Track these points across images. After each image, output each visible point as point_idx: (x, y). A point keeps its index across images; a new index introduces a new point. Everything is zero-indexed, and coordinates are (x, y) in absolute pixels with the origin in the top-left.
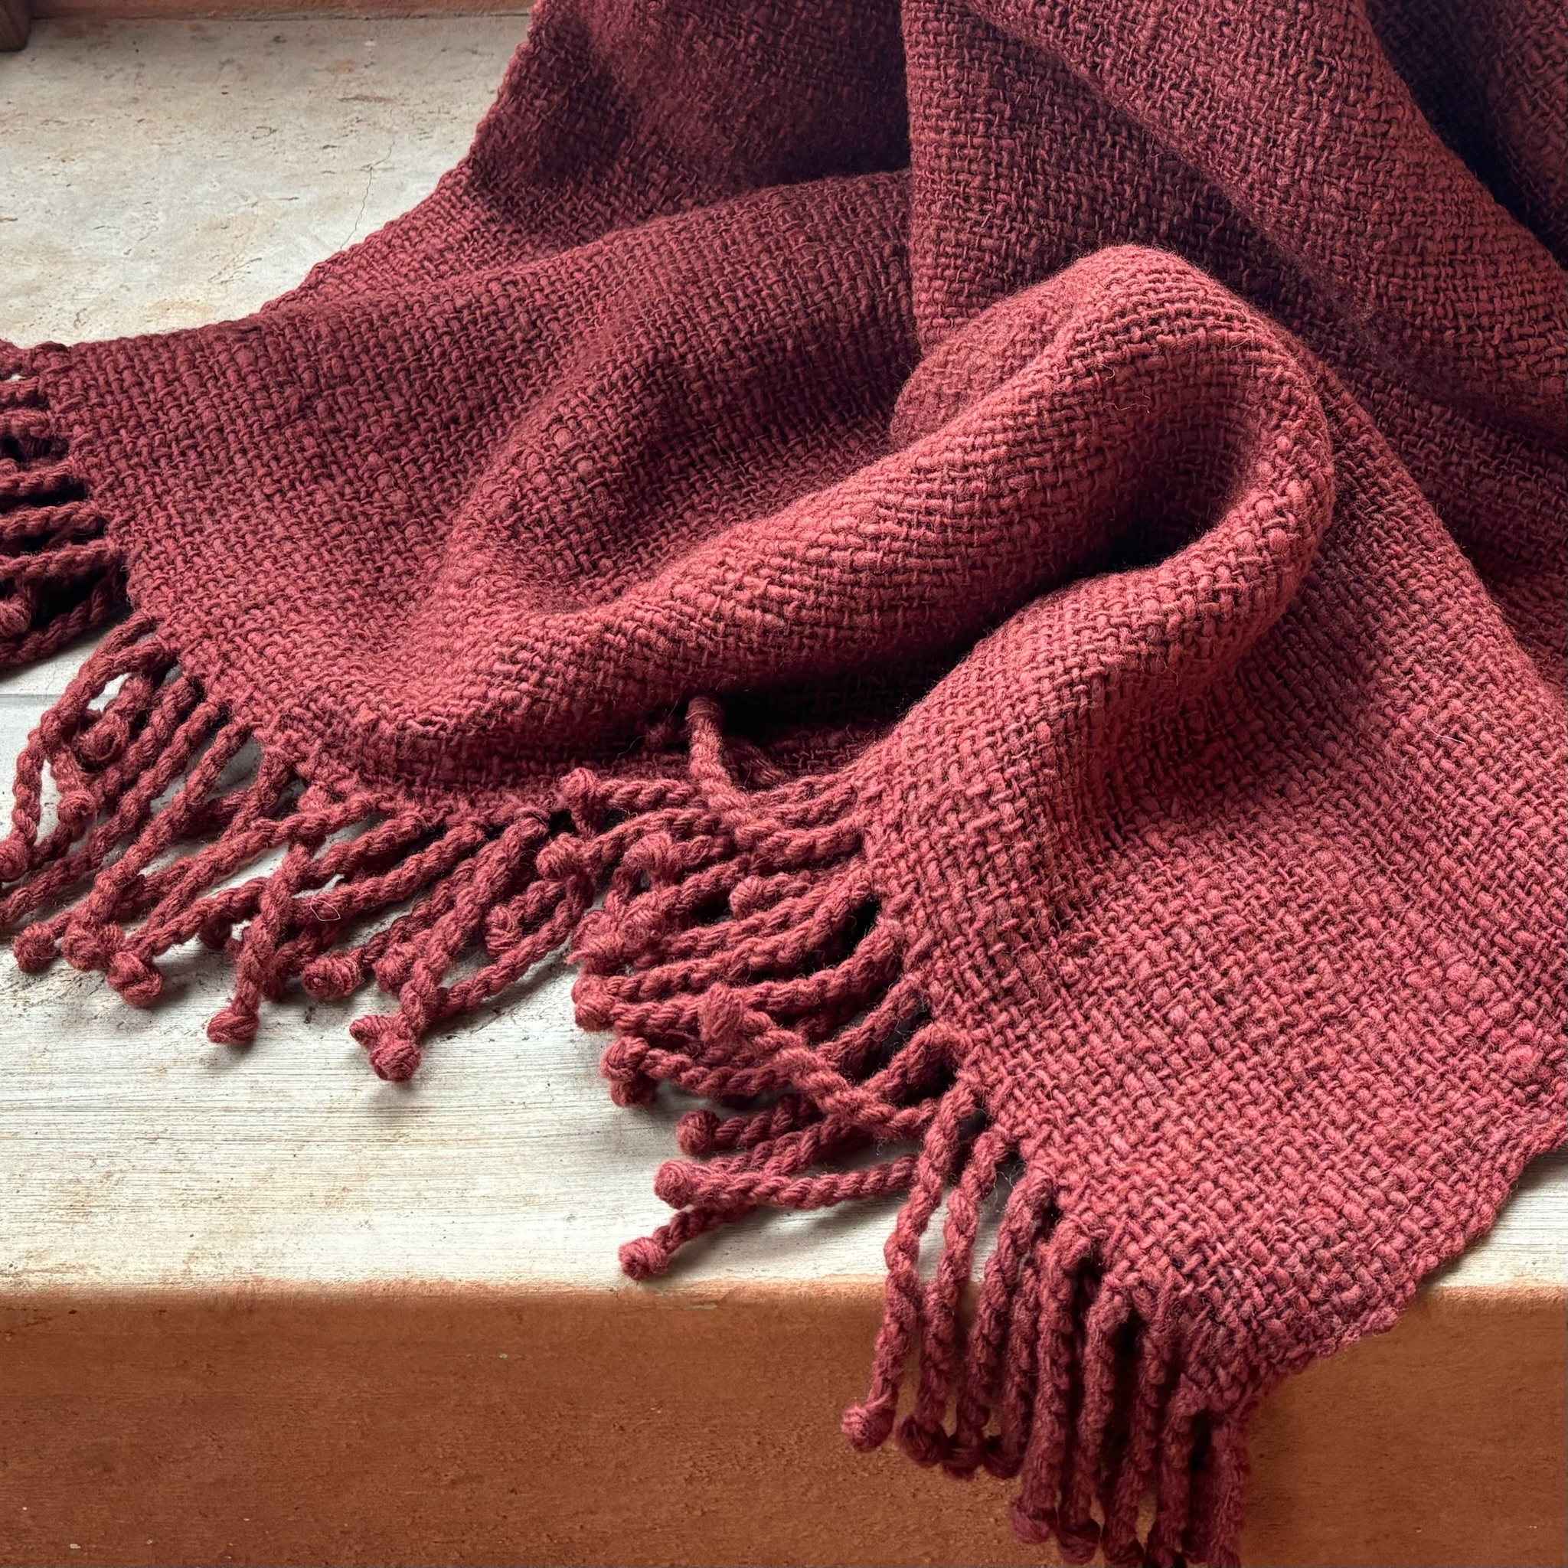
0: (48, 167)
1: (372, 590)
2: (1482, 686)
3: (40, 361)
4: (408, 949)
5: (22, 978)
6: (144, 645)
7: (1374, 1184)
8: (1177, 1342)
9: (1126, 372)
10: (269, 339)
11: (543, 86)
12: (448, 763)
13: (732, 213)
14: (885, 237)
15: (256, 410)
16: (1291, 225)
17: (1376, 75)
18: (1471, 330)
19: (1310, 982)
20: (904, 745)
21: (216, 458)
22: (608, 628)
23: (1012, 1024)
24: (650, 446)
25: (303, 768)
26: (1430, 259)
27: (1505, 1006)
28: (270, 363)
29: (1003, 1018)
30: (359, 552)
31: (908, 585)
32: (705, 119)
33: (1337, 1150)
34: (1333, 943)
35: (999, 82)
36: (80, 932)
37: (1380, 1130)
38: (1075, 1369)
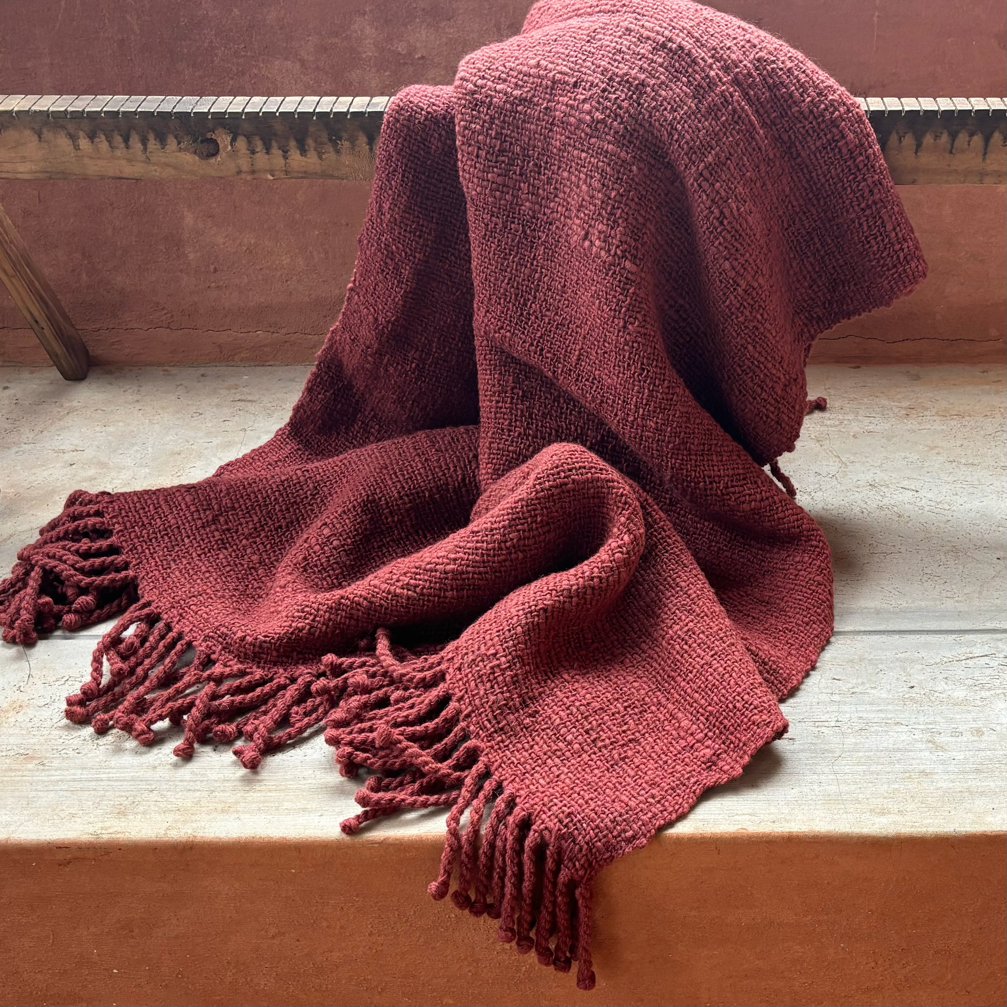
0: (98, 429)
1: (244, 593)
2: (702, 618)
3: (100, 498)
4: (256, 722)
5: (96, 736)
6: (146, 611)
7: (642, 796)
8: (560, 851)
9: (558, 490)
10: (200, 491)
11: (322, 389)
12: (275, 653)
13: (404, 441)
14: (470, 450)
15: (194, 520)
16: (635, 438)
17: (667, 374)
18: (711, 483)
19: (625, 728)
20: (464, 639)
21: (176, 540)
22: (342, 598)
23: (503, 741)
24: (365, 536)
25: (213, 657)
26: (693, 453)
27: (701, 735)
28: (200, 501)
29: (499, 738)
30: (238, 578)
31: (468, 579)
32: (394, 403)
33: (629, 785)
34: (636, 714)
35: (516, 381)
36: (120, 714)
37: (647, 778)
38: (520, 865)
